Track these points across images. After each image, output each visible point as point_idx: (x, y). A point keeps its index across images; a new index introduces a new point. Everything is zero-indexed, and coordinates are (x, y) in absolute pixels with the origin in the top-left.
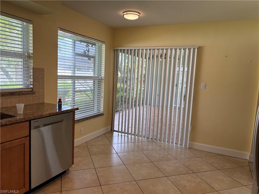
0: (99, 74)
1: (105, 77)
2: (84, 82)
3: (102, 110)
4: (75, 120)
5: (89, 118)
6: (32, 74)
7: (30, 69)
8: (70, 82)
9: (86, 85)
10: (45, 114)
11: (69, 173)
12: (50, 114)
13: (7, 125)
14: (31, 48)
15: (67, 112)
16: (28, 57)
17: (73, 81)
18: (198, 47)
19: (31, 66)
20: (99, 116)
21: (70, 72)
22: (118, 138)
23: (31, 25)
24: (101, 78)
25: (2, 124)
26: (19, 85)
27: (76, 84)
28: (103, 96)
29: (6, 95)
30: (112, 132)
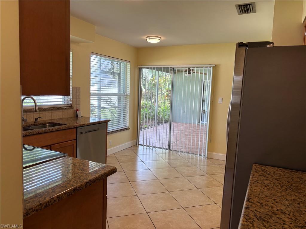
0: (125, 91)
1: (130, 94)
2: (107, 98)
3: (128, 125)
4: (108, 132)
5: (116, 131)
9: (109, 101)
15: (102, 122)
18: (215, 65)
20: (125, 130)
22: (143, 151)
24: (127, 94)
28: (129, 112)
30: (137, 146)
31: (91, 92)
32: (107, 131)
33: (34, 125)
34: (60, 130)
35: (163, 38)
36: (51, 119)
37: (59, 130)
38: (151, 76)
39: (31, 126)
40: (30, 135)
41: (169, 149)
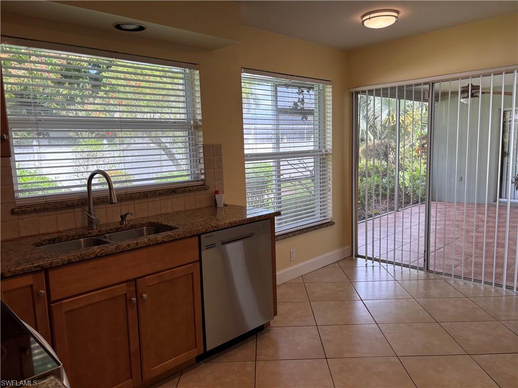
0: (322, 145)
1: (333, 150)
2: (298, 162)
3: (330, 215)
4: (277, 234)
5: (305, 230)
6: (202, 155)
7: (199, 147)
8: (271, 164)
9: (302, 168)
10: (222, 223)
11: (269, 330)
12: (230, 223)
13: (165, 242)
14: (199, 112)
15: (260, 219)
16: (194, 127)
17: (275, 162)
19: (201, 142)
20: (325, 227)
21: (271, 146)
22: (367, 271)
23: (197, 72)
24: (326, 151)
25: (158, 241)
26: (184, 176)
27: (282, 168)
28: (331, 188)
29: (165, 193)
30: (352, 259)
31: (246, 152)
32: (275, 233)
33: (117, 230)
34: (157, 244)
35: (403, 13)
36: (159, 213)
37: (154, 244)
38: (385, 113)
39: (110, 233)
40: (79, 261)
41: (426, 268)
